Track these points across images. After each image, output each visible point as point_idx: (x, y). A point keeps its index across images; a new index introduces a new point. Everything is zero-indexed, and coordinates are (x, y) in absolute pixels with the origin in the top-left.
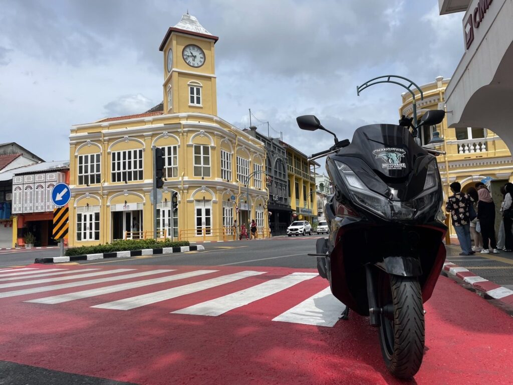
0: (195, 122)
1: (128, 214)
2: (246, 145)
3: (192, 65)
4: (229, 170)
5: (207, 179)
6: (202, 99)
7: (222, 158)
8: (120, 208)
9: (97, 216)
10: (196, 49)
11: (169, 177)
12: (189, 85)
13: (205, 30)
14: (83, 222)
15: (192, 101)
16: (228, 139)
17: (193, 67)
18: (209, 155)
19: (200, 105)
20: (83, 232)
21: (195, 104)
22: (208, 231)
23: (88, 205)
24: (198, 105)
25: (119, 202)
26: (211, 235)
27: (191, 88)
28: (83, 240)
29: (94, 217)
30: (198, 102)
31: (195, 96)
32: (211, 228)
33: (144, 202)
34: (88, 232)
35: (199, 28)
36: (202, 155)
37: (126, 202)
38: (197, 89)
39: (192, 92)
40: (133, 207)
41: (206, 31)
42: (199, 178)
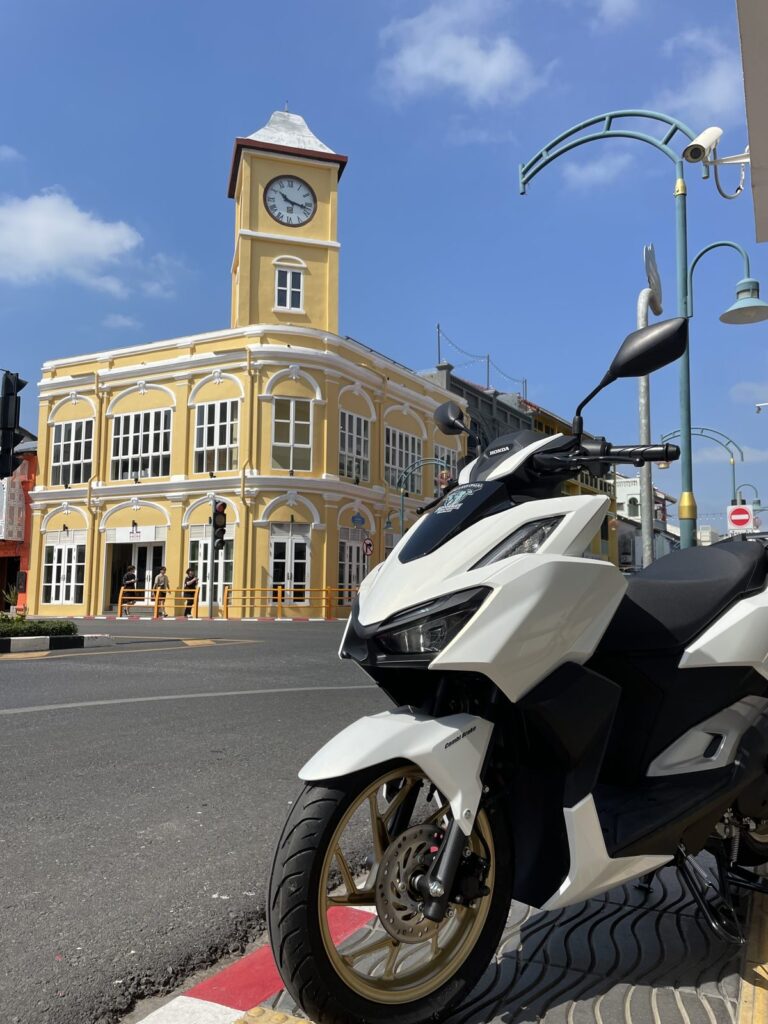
0: (281, 347)
1: (143, 550)
2: (413, 402)
3: (285, 220)
4: (362, 457)
5: (302, 475)
6: (305, 297)
7: (344, 429)
8: (123, 536)
9: (81, 551)
10: (296, 185)
11: (220, 469)
12: (276, 265)
13: (320, 143)
14: (55, 565)
15: (282, 302)
16: (362, 387)
17: (288, 225)
18: (308, 420)
19: (300, 310)
20: (54, 584)
21: (288, 308)
22: (299, 595)
23: (65, 528)
24: (295, 310)
25: (122, 524)
26: (306, 603)
27: (280, 272)
28: (53, 601)
29: (74, 554)
30: (296, 303)
31: (289, 289)
32: (307, 587)
33: (169, 524)
34: (63, 584)
35: (306, 139)
36: (292, 421)
37: (135, 524)
38: (294, 274)
39: (282, 281)
40: (146, 535)
41: (321, 146)
42: (284, 473)
